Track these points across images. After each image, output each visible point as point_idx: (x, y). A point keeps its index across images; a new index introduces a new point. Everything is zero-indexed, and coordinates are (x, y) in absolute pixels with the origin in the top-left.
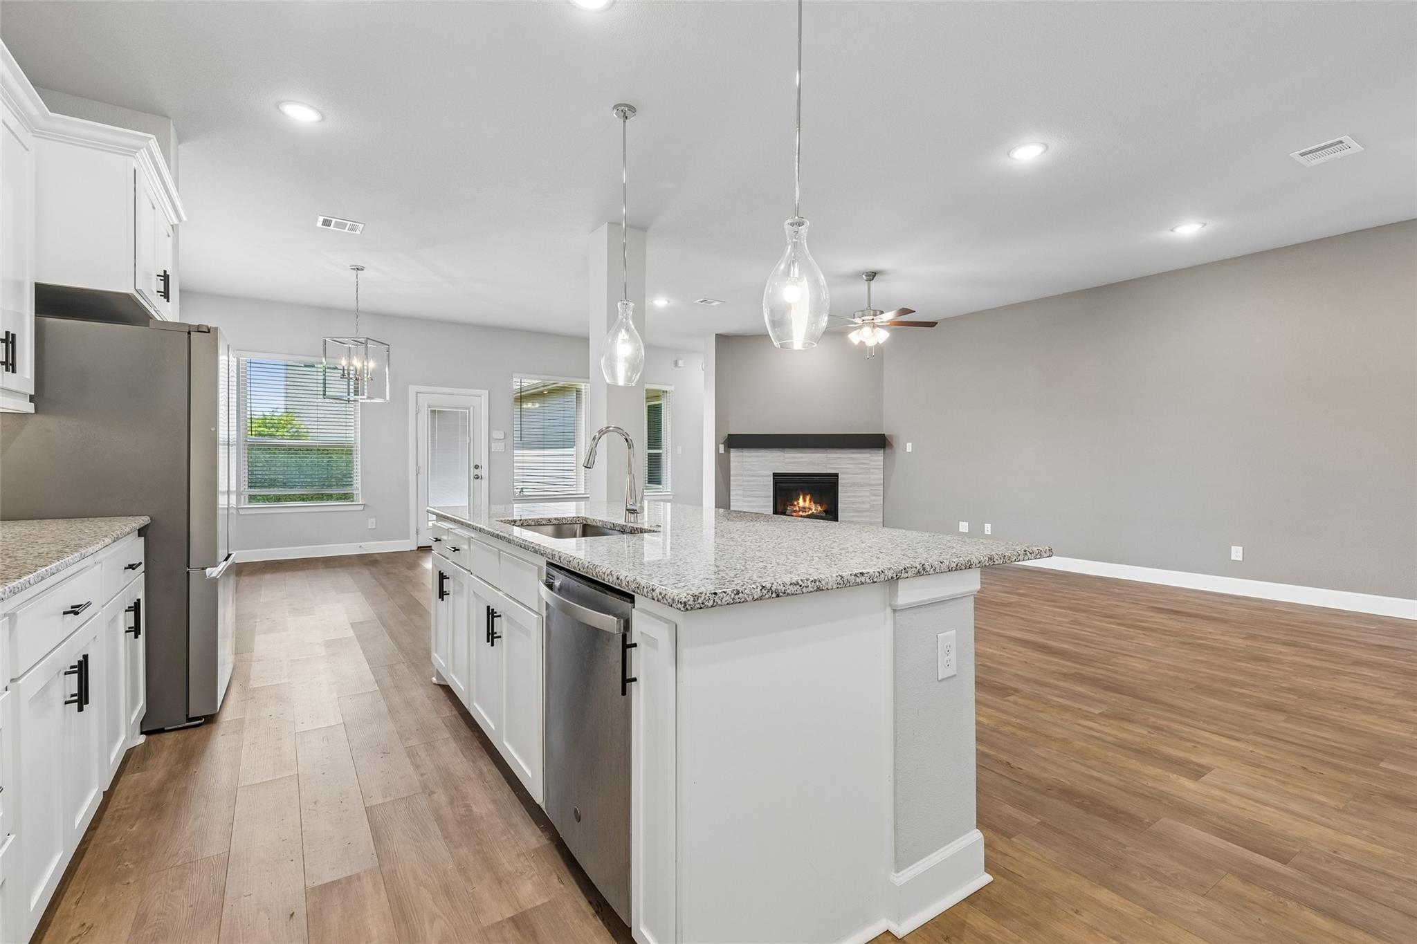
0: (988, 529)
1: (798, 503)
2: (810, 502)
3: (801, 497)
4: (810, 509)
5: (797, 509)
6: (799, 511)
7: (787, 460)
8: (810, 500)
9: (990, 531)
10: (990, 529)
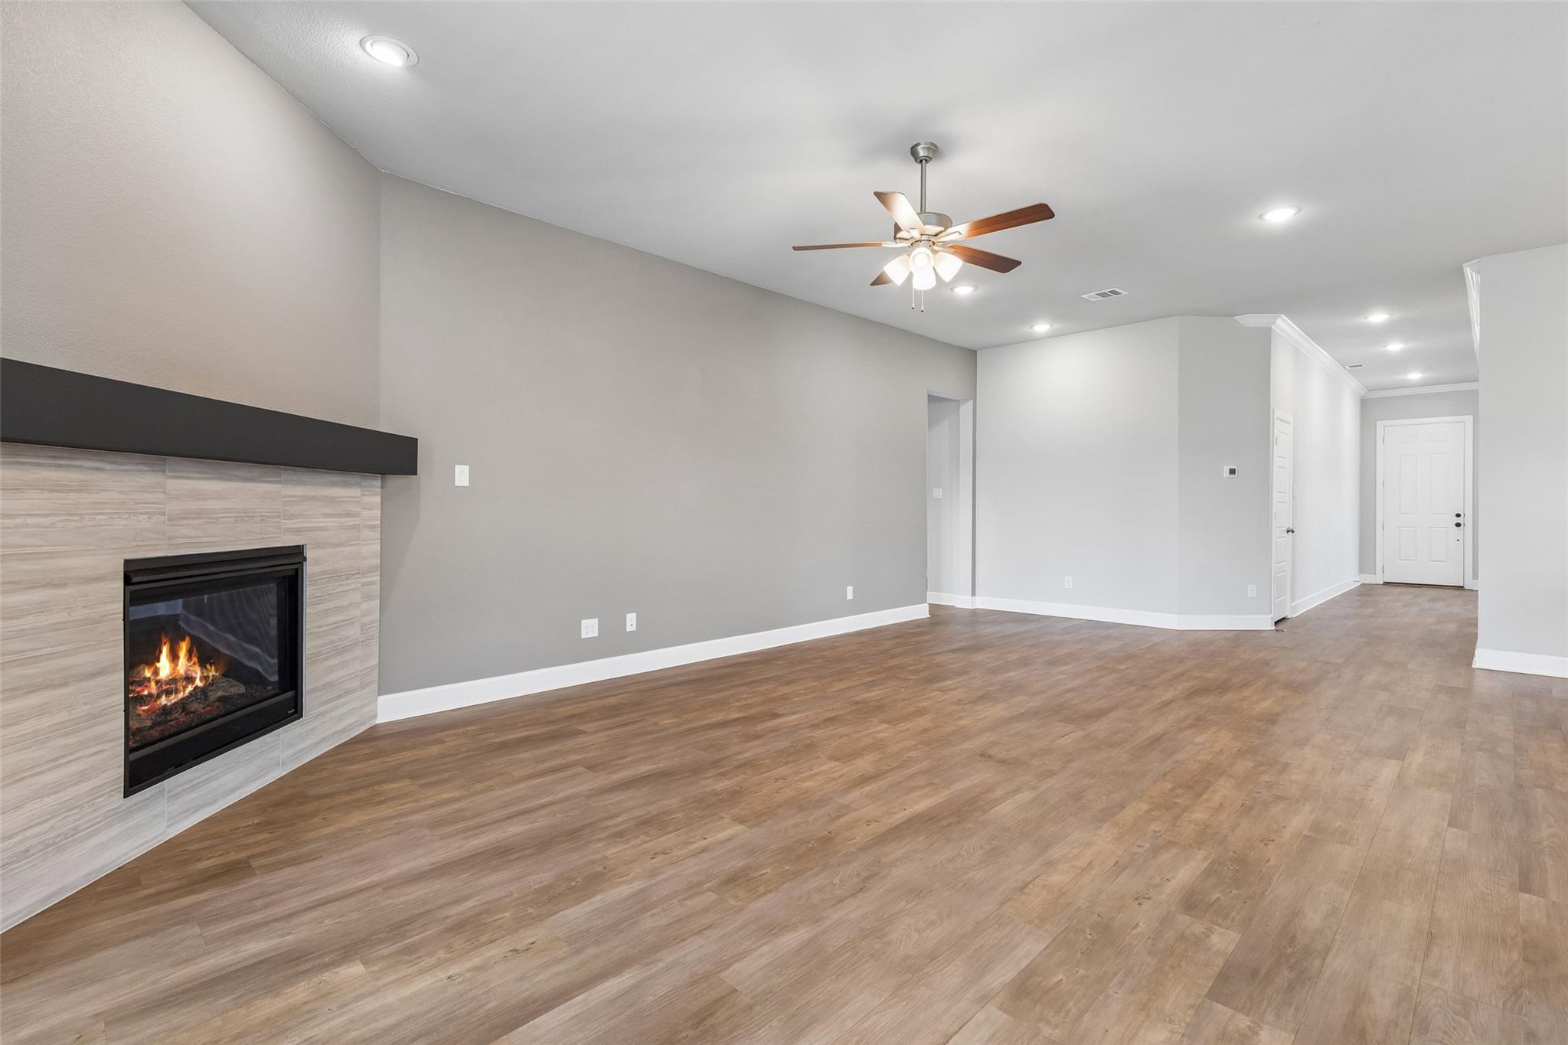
0: (631, 621)
1: (156, 672)
2: (189, 659)
3: (165, 650)
4: (189, 679)
5: (153, 688)
6: (159, 696)
7: (174, 507)
8: (190, 653)
9: (635, 625)
10: (634, 622)
